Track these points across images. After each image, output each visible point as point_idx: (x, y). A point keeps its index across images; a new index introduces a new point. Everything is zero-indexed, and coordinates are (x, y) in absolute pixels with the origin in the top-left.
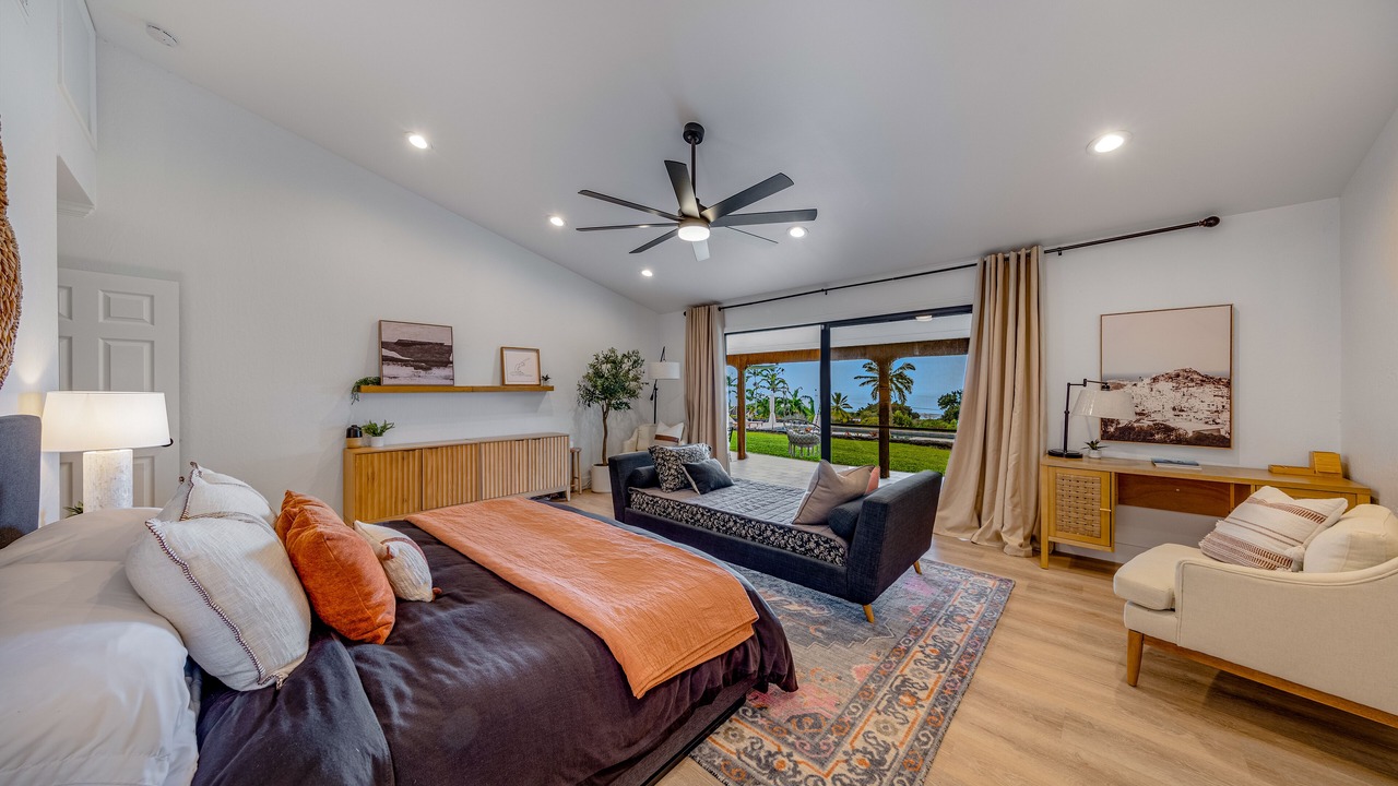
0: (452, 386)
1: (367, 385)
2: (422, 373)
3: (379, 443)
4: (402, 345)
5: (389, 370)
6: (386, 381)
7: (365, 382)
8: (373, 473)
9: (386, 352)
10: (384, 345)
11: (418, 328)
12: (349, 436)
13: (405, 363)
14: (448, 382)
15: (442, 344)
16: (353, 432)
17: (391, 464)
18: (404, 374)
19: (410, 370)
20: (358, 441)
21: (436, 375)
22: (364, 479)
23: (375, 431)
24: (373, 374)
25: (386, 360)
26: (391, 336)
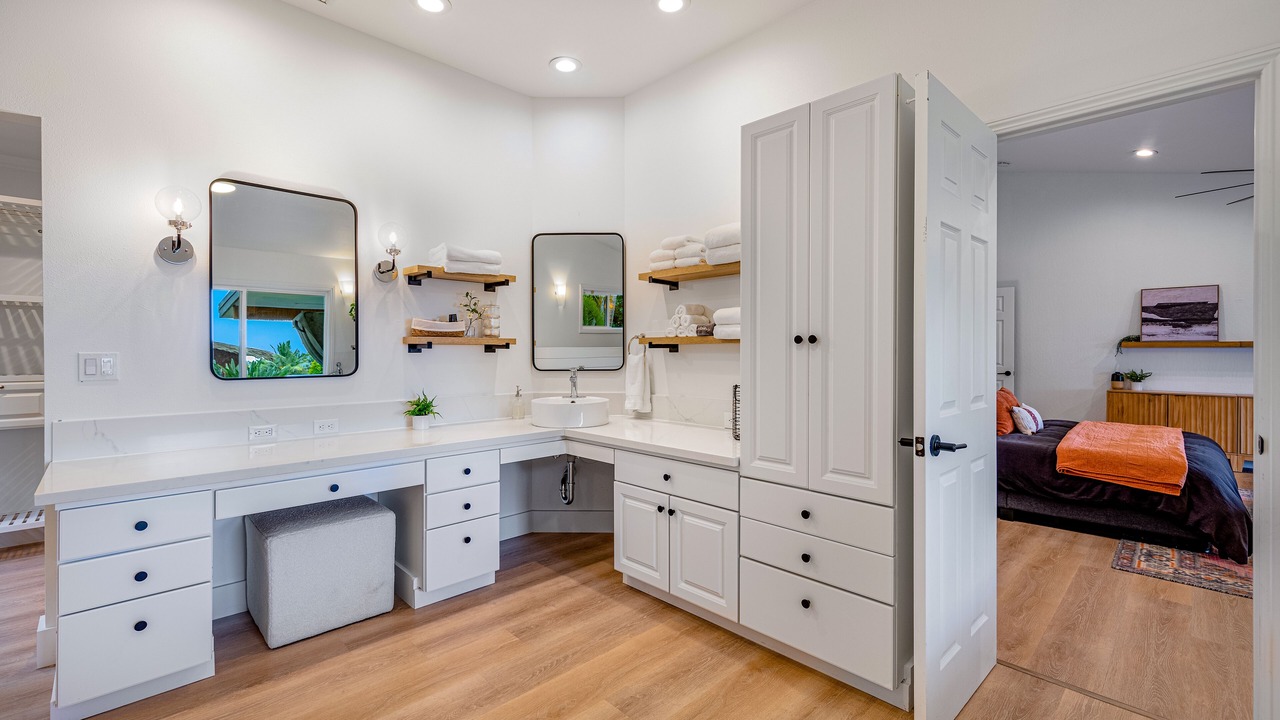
0: (1217, 341)
1: (1130, 342)
2: (1181, 330)
3: (1138, 387)
4: (1161, 308)
5: (1149, 329)
6: (1144, 338)
7: (1128, 339)
8: (1123, 408)
9: (1146, 315)
10: (1144, 309)
11: (1179, 292)
12: (1113, 380)
13: (1164, 323)
14: (1211, 338)
15: (1205, 303)
16: (1116, 377)
17: (1139, 403)
18: (1162, 332)
19: (1168, 329)
20: (1120, 384)
21: (1198, 332)
22: (1115, 411)
23: (1137, 378)
24: (1135, 333)
25: (1145, 321)
26: (1152, 302)
